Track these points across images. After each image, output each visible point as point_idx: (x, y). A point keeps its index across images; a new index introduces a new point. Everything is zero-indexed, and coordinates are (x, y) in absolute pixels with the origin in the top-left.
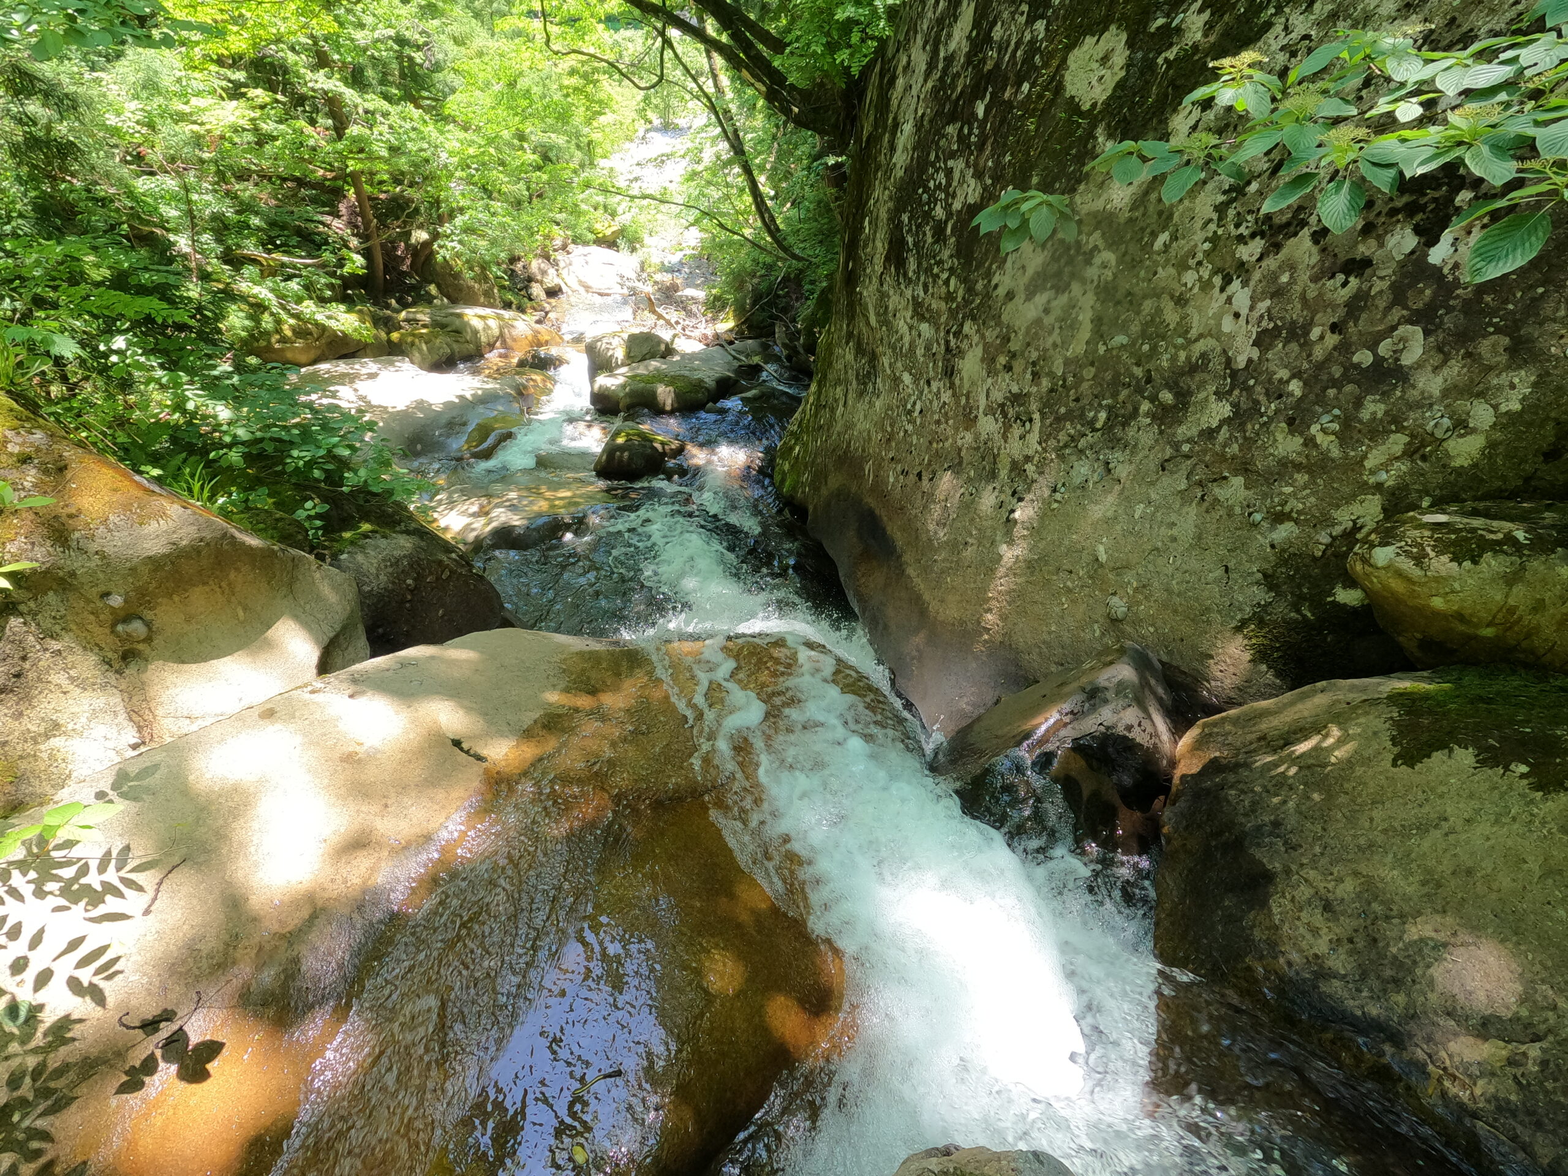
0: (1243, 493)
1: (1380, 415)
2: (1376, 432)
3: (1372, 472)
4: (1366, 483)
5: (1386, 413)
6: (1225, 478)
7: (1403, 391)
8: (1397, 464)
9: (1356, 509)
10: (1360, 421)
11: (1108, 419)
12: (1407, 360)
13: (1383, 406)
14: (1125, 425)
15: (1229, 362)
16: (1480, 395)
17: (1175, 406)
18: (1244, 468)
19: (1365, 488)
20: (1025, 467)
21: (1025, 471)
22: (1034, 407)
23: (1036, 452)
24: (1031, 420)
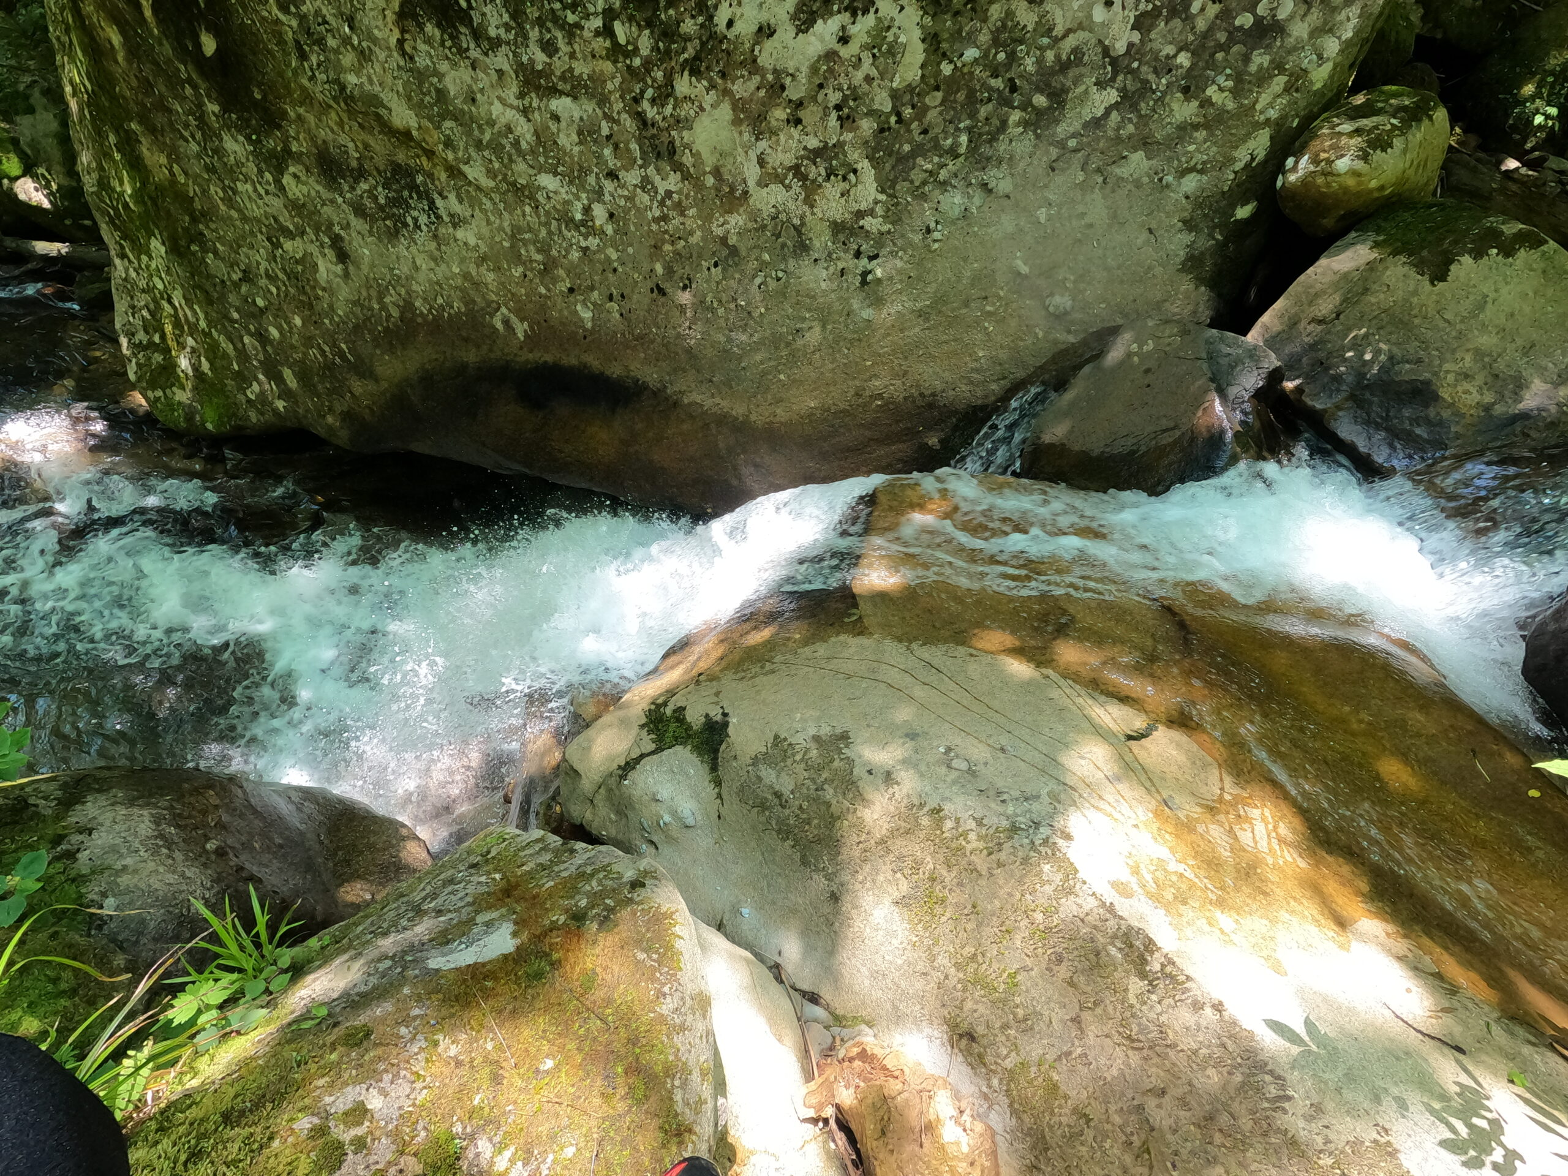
0: (1146, 164)
1: (1266, 65)
2: (1263, 79)
3: (1261, 112)
4: (1257, 122)
5: (1272, 62)
6: (1125, 157)
7: (1282, 41)
8: (1279, 100)
9: (1251, 144)
10: (1250, 74)
11: (970, 141)
12: (1282, 15)
13: (1268, 58)
14: (993, 139)
15: (1106, 51)
16: (1331, 31)
17: (1050, 108)
18: (1145, 143)
19: (1258, 126)
20: (861, 223)
21: (862, 227)
22: (856, 156)
23: (876, 202)
24: (855, 171)
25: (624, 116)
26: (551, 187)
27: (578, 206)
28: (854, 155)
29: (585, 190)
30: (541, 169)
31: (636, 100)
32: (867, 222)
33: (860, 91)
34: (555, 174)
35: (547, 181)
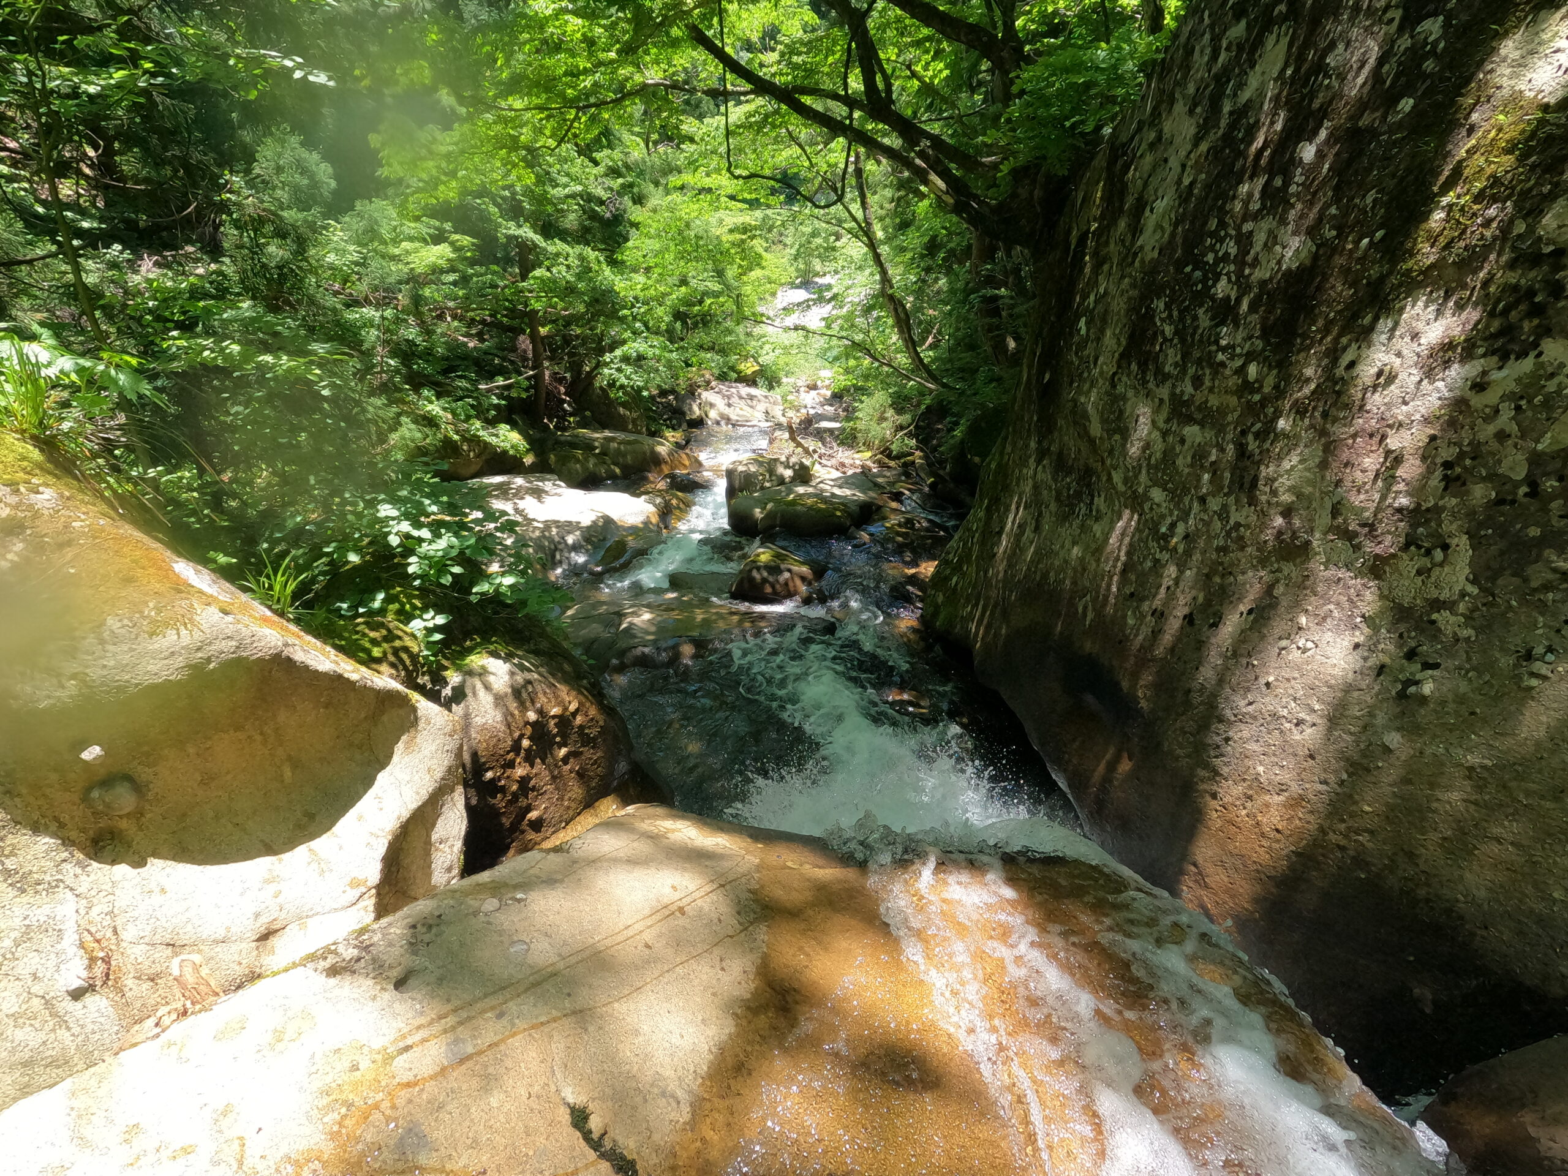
20: (1435, 616)
21: (1433, 622)
22: (1454, 526)
23: (1463, 594)
24: (1445, 547)
25: (1231, 446)
26: (1157, 500)
27: (1169, 521)
28: (1450, 526)
29: (1179, 509)
30: (1156, 484)
31: (1244, 433)
32: (1443, 618)
33: (1484, 449)
34: (1165, 490)
35: (1157, 495)
